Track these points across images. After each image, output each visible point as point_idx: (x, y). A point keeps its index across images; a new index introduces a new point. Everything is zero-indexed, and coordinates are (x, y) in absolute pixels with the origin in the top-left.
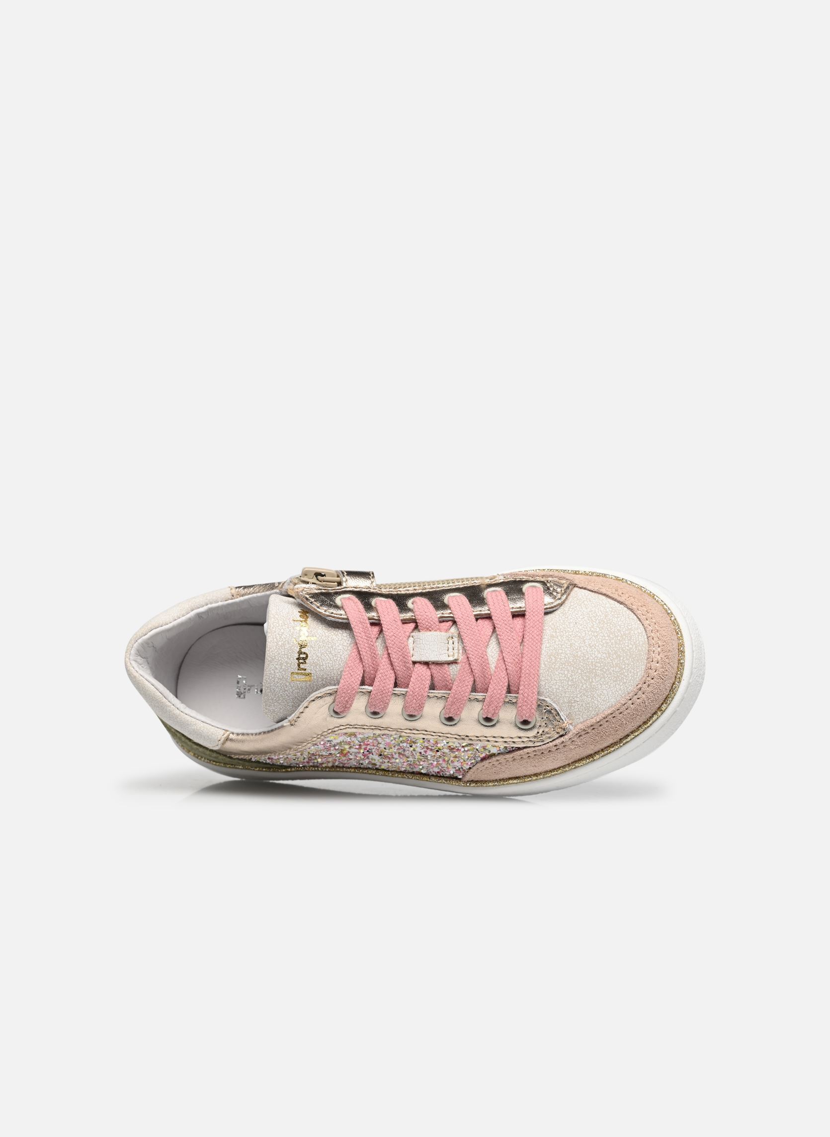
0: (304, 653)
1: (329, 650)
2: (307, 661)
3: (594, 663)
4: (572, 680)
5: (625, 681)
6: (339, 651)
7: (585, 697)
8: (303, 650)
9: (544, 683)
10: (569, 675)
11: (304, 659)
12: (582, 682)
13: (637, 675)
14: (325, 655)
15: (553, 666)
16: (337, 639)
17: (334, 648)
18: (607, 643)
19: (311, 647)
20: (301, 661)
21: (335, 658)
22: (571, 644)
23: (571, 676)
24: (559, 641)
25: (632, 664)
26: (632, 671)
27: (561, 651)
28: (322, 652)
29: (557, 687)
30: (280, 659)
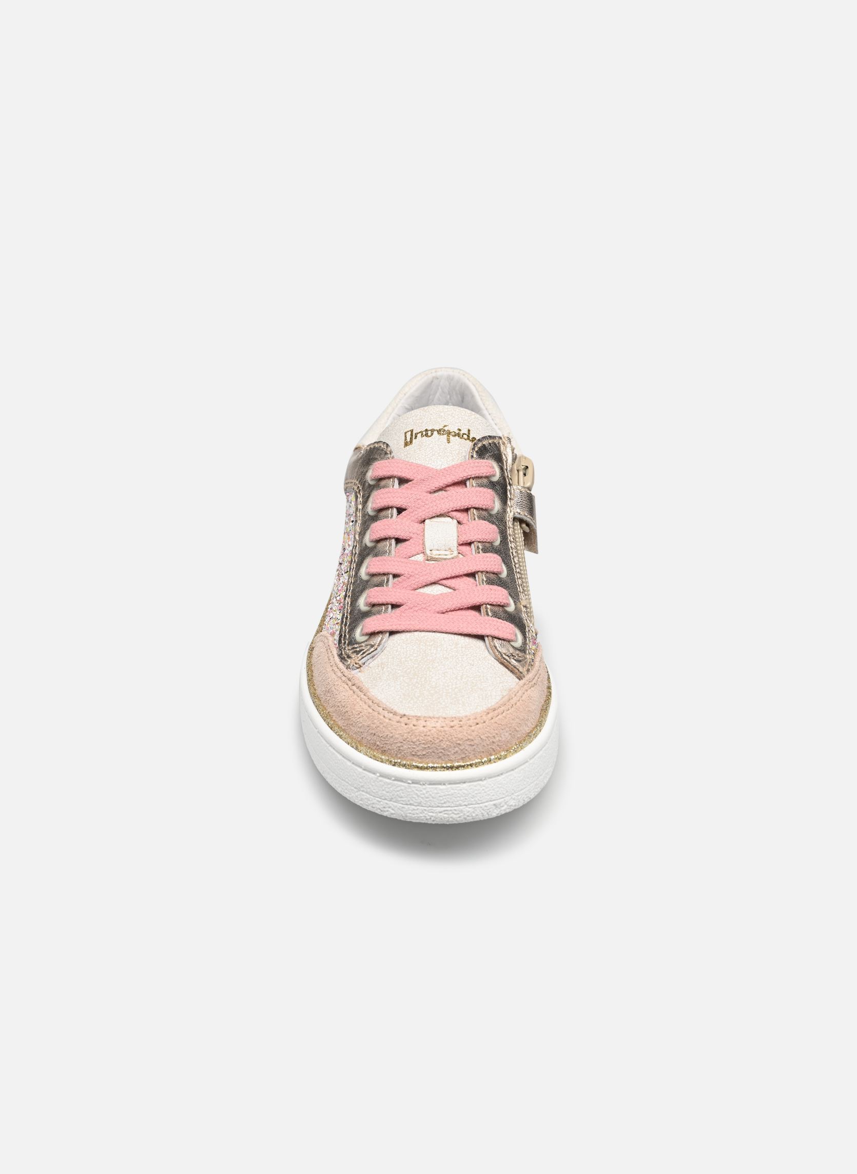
0: (432, 434)
1: (436, 454)
2: (425, 437)
3: (425, 676)
4: (406, 661)
5: (404, 702)
6: (435, 462)
7: (387, 675)
8: (435, 433)
9: (404, 638)
10: (412, 658)
11: (427, 435)
12: (403, 669)
13: (410, 710)
14: (431, 451)
15: (422, 644)
16: (449, 460)
17: (439, 457)
18: (448, 686)
19: (439, 439)
20: (424, 433)
21: (427, 459)
22: (448, 658)
23: (411, 660)
24: (451, 649)
25: (423, 705)
26: (415, 706)
27: (439, 649)
28: (434, 448)
29: (399, 650)
30: (426, 416)
